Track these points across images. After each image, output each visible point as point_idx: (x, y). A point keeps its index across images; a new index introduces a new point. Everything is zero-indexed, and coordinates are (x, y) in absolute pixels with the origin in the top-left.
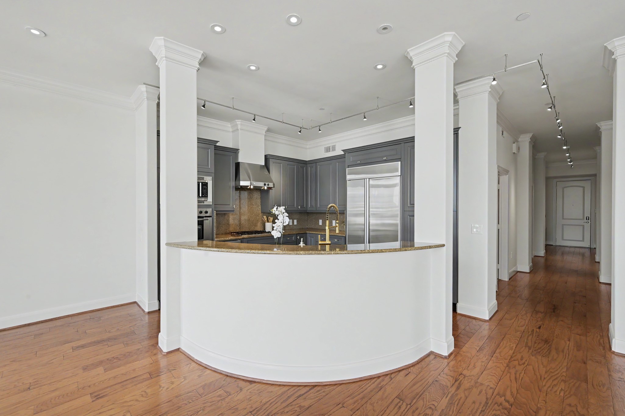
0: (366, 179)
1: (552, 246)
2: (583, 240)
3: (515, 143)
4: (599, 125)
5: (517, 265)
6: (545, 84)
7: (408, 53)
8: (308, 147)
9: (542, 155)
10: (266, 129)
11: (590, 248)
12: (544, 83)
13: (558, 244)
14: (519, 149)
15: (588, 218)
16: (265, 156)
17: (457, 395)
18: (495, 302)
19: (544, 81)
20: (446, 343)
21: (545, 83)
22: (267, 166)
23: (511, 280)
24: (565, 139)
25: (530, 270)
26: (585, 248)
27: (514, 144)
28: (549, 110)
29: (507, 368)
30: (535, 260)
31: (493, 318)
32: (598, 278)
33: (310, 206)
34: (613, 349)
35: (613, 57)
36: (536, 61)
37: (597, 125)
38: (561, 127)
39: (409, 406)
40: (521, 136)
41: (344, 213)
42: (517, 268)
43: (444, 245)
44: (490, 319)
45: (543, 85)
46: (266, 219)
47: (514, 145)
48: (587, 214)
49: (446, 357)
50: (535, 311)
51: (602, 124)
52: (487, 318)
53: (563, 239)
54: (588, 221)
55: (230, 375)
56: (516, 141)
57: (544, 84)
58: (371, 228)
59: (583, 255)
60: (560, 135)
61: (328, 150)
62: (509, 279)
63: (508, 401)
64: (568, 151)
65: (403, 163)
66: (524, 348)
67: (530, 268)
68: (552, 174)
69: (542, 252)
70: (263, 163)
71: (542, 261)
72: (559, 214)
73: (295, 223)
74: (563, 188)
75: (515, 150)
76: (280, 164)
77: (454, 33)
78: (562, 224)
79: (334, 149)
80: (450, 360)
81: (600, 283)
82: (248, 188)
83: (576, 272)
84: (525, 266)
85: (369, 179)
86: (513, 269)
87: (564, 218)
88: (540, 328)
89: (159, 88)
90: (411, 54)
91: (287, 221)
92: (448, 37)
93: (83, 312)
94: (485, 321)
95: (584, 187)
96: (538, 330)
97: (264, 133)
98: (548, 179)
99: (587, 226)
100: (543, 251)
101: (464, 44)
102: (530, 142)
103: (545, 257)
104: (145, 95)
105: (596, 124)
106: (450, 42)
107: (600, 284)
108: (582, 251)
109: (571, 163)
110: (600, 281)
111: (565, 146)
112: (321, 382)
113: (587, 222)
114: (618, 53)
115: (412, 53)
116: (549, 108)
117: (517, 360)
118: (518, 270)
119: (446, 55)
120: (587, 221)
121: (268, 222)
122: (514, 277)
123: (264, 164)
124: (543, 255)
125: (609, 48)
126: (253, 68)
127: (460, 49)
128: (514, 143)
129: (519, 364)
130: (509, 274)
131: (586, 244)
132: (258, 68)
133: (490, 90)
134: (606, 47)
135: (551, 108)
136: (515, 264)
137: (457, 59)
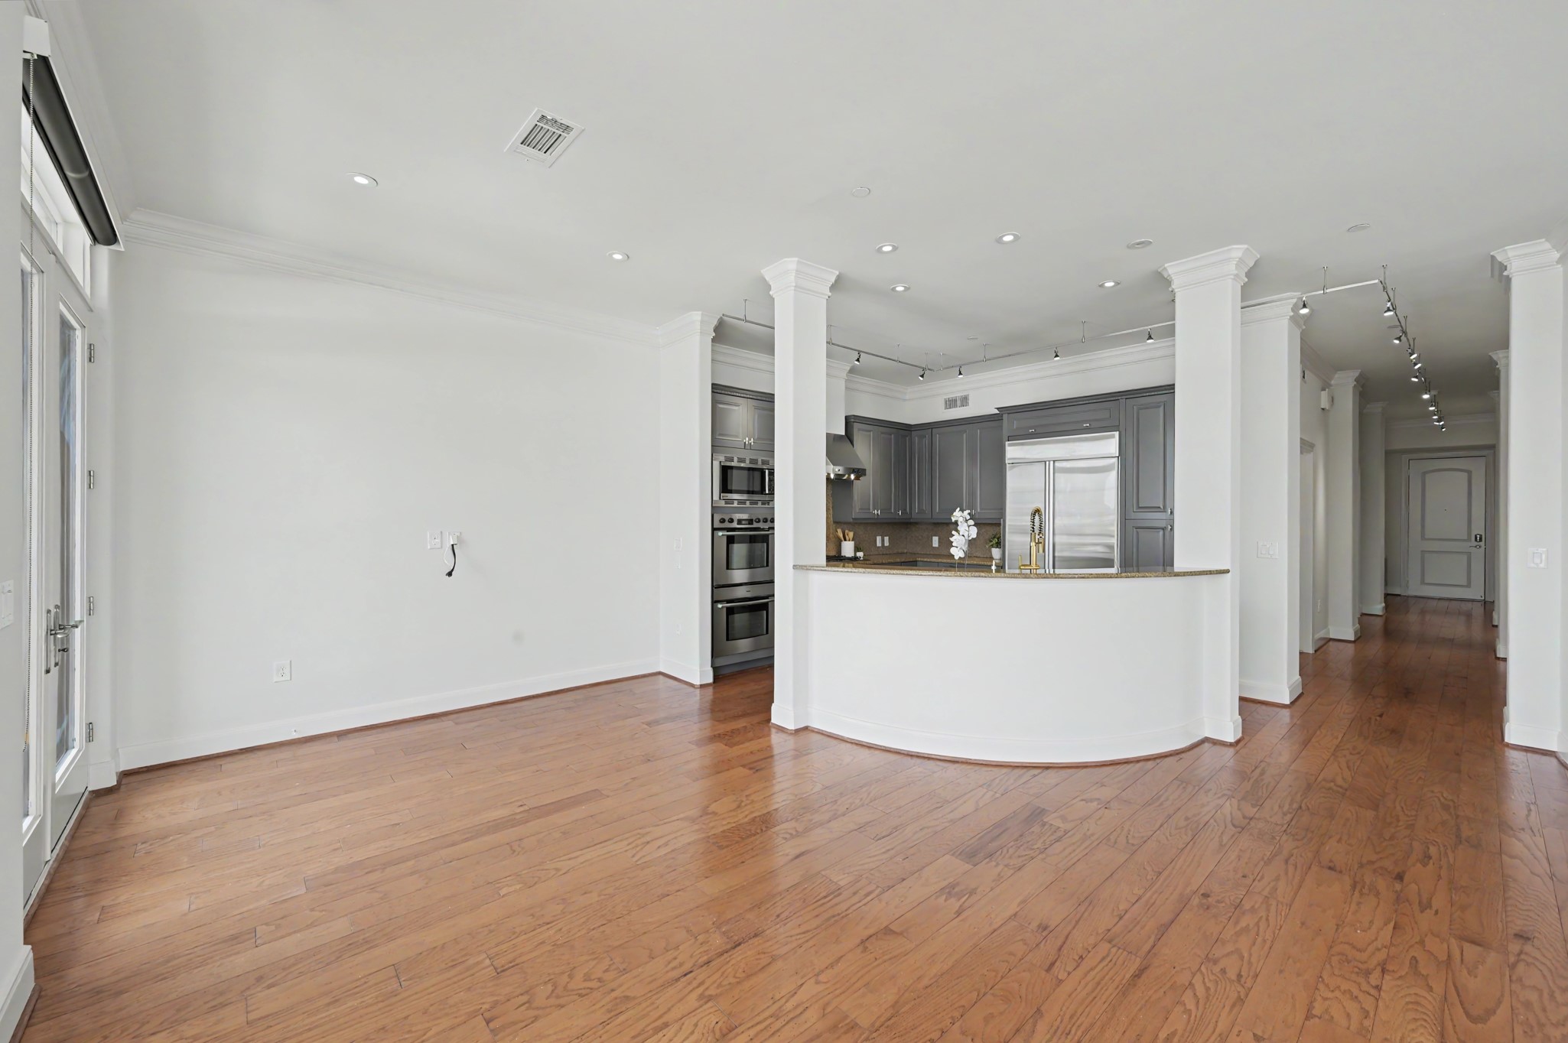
0: (1047, 463)
1: (1399, 597)
2: (1469, 585)
3: (1325, 390)
4: (1495, 357)
5: (1330, 627)
6: (1391, 311)
7: (1165, 269)
8: (907, 397)
9: (1376, 408)
10: (849, 369)
11: (1485, 602)
12: (1388, 308)
13: (1411, 592)
14: (1332, 400)
15: (1479, 539)
16: (846, 417)
17: (1262, 780)
18: (1297, 677)
19: (1389, 304)
20: (1232, 723)
21: (1391, 308)
22: (849, 436)
23: (1318, 653)
24: (1428, 381)
25: (1355, 636)
26: (1473, 601)
27: (1323, 392)
28: (1397, 342)
29: (1333, 757)
30: (1363, 619)
31: (1297, 703)
32: (1495, 651)
33: (918, 508)
34: (1507, 740)
35: (1505, 273)
36: (1376, 281)
37: (1490, 357)
38: (1419, 365)
39: (1197, 788)
40: (1336, 376)
41: (1000, 524)
42: (1328, 633)
43: (1227, 571)
44: (1293, 703)
45: (1385, 312)
46: (841, 536)
47: (1324, 395)
48: (1478, 528)
49: (1231, 745)
50: (1370, 697)
51: (1501, 355)
52: (1288, 702)
53: (1423, 582)
54: (1481, 543)
55: (916, 754)
56: (1325, 386)
57: (1389, 310)
58: (1056, 554)
59: (1469, 616)
60: (1416, 377)
61: (951, 403)
62: (1316, 651)
63: (1341, 787)
64: (1433, 401)
65: (1123, 433)
66: (1357, 737)
67: (1356, 633)
68: (1398, 445)
69: (1378, 608)
70: (842, 432)
71: (1379, 623)
72: (1415, 528)
73: (887, 544)
74: (1424, 474)
75: (1324, 402)
76: (869, 433)
77: (1246, 246)
78: (1422, 551)
79: (965, 401)
80: (1238, 748)
81: (1499, 658)
82: (845, 478)
83: (1450, 642)
84: (1345, 630)
85: (1054, 461)
86: (1321, 634)
87: (1426, 537)
88: (1381, 716)
89: (774, 328)
90: (1171, 271)
91: (974, 532)
92: (1237, 251)
93: (567, 689)
94: (1284, 706)
95: (1469, 473)
96: (1378, 718)
97: (844, 375)
98: (1388, 453)
99: (1478, 554)
100: (1381, 603)
101: (1259, 256)
102: (1355, 386)
103: (1384, 617)
104: (698, 326)
105: (1490, 354)
106: (1240, 259)
107: (1498, 662)
108: (1466, 606)
109: (1441, 423)
110: (1498, 656)
111: (1426, 393)
112: (1057, 763)
113: (1476, 547)
114: (1514, 269)
115: (1172, 269)
116: (1396, 339)
117: (1348, 749)
118: (1332, 637)
119: (1232, 277)
120: (1477, 543)
121: (845, 540)
122: (1325, 647)
123: (844, 434)
124: (1380, 613)
125: (1499, 258)
126: (900, 289)
127: (1251, 264)
128: (1323, 389)
129: (1351, 754)
130: (1315, 642)
131: (1476, 593)
132: (907, 289)
133: (1292, 314)
134: (1493, 257)
135: (1399, 339)
136: (1326, 626)
137: (1246, 280)
